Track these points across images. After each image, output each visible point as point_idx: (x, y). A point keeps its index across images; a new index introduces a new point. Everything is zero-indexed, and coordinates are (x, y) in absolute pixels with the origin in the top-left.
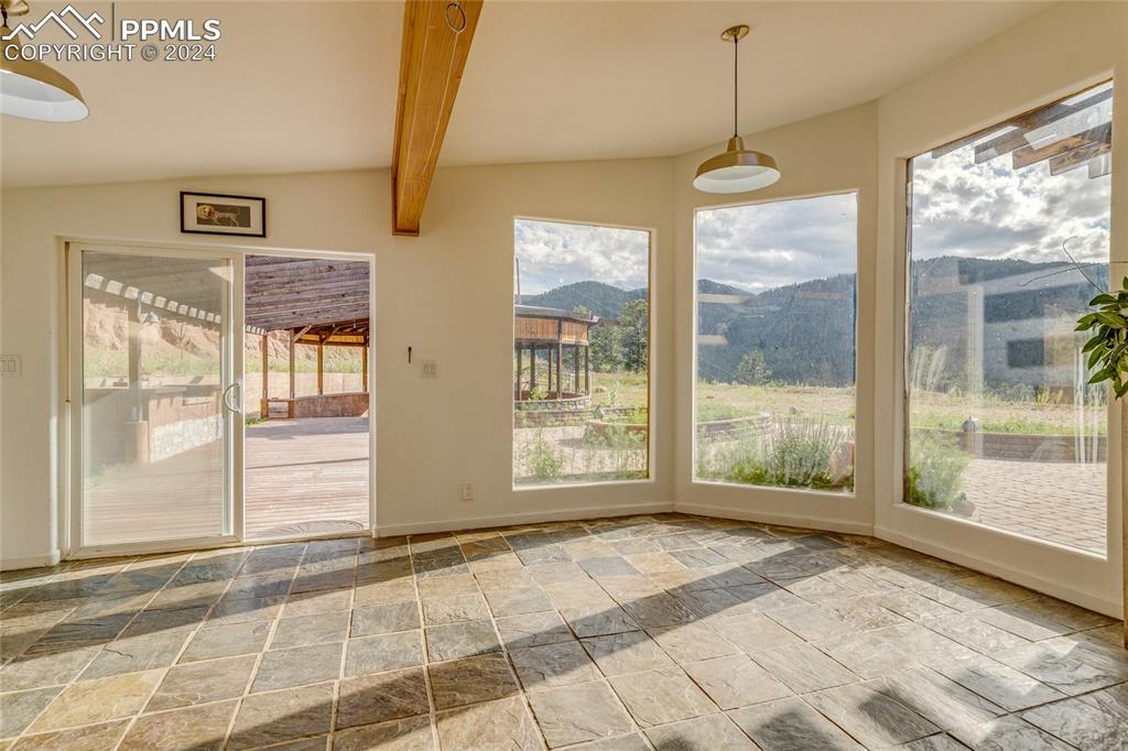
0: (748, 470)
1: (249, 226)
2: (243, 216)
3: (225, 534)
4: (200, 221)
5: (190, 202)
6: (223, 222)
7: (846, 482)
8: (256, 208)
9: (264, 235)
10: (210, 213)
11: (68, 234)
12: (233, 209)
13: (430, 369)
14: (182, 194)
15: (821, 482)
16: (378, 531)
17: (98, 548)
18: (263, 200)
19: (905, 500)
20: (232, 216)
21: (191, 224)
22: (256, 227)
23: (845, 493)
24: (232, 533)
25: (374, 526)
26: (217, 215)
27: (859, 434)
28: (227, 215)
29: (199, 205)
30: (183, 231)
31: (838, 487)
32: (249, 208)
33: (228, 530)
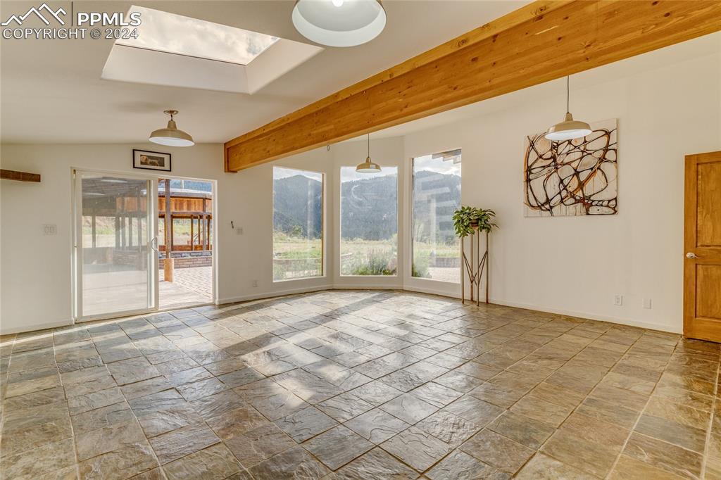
0: (361, 270)
1: (163, 166)
2: (161, 163)
3: (149, 307)
4: (142, 163)
5: (138, 154)
6: (153, 164)
7: (394, 271)
8: (166, 158)
9: (170, 171)
10: (146, 159)
11: (76, 166)
12: (156, 158)
13: (240, 231)
14: (134, 150)
15: (385, 273)
16: (219, 302)
17: (91, 317)
18: (170, 155)
19: (412, 276)
20: (156, 161)
21: (138, 164)
22: (167, 167)
23: (394, 275)
24: (153, 306)
25: (217, 300)
26: (150, 160)
27: (399, 255)
28: (154, 161)
29: (141, 155)
30: (134, 167)
31: (391, 274)
32: (163, 158)
33: (151, 305)
